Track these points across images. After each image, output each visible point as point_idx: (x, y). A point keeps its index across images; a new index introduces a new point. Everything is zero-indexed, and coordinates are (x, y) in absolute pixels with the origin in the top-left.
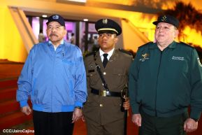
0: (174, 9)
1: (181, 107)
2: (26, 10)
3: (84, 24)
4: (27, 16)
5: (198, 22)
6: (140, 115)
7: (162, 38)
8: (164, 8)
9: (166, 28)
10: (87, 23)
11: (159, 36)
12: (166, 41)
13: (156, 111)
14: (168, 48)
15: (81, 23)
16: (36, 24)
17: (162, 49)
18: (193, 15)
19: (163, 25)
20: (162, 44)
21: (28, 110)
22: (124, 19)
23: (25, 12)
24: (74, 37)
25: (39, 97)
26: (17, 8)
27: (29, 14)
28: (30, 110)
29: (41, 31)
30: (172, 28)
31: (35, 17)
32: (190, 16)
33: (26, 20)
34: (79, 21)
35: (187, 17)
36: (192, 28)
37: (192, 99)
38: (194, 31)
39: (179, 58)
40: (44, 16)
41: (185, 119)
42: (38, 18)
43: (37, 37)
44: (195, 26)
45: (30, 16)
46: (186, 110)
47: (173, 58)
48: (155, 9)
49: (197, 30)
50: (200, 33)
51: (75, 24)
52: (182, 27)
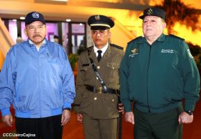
0: (162, 5)
1: (174, 101)
3: (67, 24)
5: (187, 17)
6: (132, 112)
8: (152, 4)
9: (153, 21)
10: (70, 24)
11: (147, 30)
12: (154, 35)
13: (148, 107)
14: (157, 41)
15: (63, 24)
16: (13, 27)
17: (151, 43)
18: (182, 9)
20: (150, 38)
29: (19, 35)
31: (12, 19)
32: (179, 12)
34: (61, 22)
35: (176, 13)
36: (182, 24)
38: (184, 27)
39: (169, 51)
40: (22, 18)
41: (179, 113)
42: (15, 20)
43: (15, 42)
44: (185, 21)
47: (163, 51)
48: (142, 5)
49: (188, 26)
50: (190, 28)
51: (57, 25)
52: (172, 24)
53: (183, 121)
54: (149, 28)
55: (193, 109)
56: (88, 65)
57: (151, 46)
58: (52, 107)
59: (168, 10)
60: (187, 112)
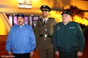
0: (69, 9)
2: (6, 13)
3: (32, 17)
5: (80, 13)
8: (65, 8)
9: (66, 16)
11: (64, 19)
13: (65, 49)
14: (68, 24)
15: (30, 17)
16: (11, 18)
18: (78, 10)
19: (65, 15)
21: (11, 54)
25: (15, 48)
27: (7, 15)
28: (11, 53)
30: (69, 16)
32: (76, 11)
33: (6, 17)
34: (29, 16)
35: (75, 12)
36: (78, 16)
37: (79, 44)
38: (78, 17)
40: (14, 15)
42: (11, 16)
44: (79, 15)
47: (70, 28)
48: (61, 9)
50: (81, 18)
51: (28, 17)
52: (73, 16)
53: (79, 55)
55: (82, 50)
56: (41, 25)
58: (26, 50)
59: (72, 10)
60: (80, 51)
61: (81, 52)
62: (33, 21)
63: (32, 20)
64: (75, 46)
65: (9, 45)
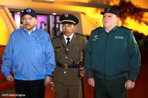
0: (118, 5)
4: (11, 12)
5: (136, 14)
6: (93, 79)
7: (107, 23)
9: (110, 16)
10: (55, 16)
12: (110, 26)
14: (112, 30)
15: (51, 16)
16: (18, 17)
17: (108, 32)
18: (133, 8)
22: (83, 13)
23: (9, 9)
24: (46, 27)
26: (3, 6)
31: (17, 12)
32: (130, 10)
33: (10, 15)
34: (49, 15)
35: (128, 10)
36: (132, 18)
38: (133, 20)
39: (120, 38)
42: (19, 13)
43: (19, 28)
44: (134, 16)
45: (13, 12)
46: (127, 74)
47: (116, 37)
49: (136, 20)
50: (137, 21)
51: (46, 17)
52: (125, 18)
53: (128, 86)
54: (107, 21)
57: (108, 34)
59: (123, 8)
61: (133, 81)
62: (55, 23)
63: (53, 21)
64: (122, 71)
65: (7, 64)
